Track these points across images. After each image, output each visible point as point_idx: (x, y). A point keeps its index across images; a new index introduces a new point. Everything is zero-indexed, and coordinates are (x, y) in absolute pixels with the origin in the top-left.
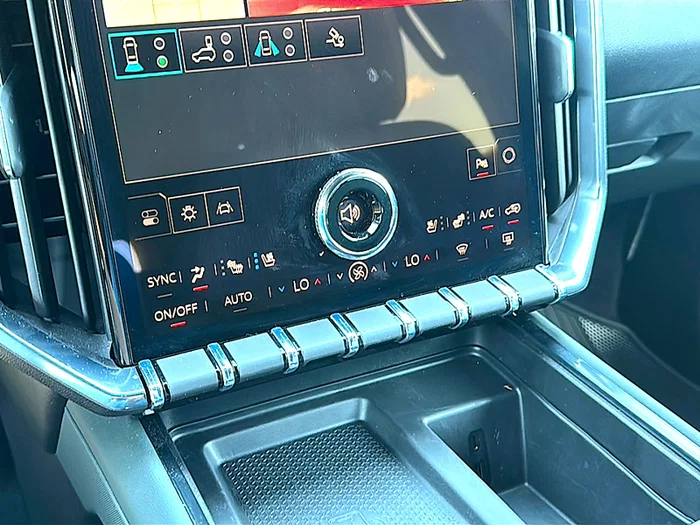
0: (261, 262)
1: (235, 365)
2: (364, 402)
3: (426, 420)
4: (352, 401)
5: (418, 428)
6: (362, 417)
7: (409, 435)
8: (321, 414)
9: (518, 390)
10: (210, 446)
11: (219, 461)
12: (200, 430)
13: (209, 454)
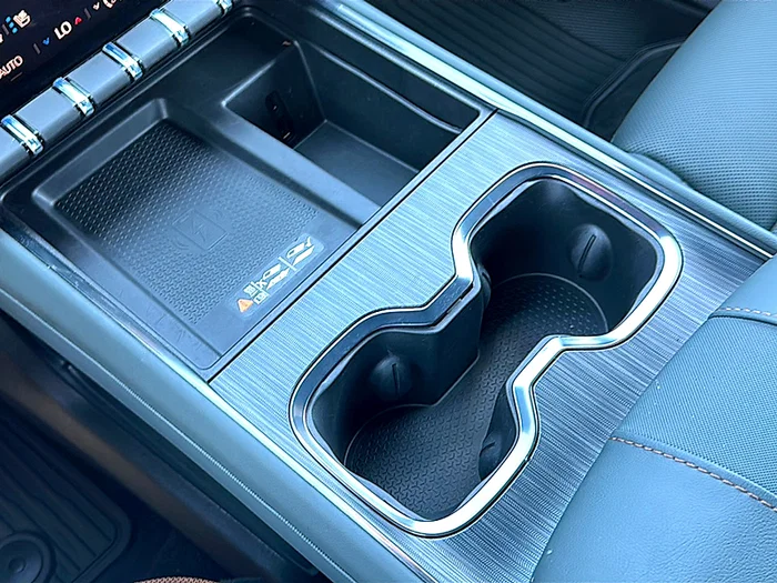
0: (16, 25)
1: (36, 132)
2: (162, 102)
3: (224, 103)
4: (149, 104)
5: (218, 114)
6: (165, 116)
7: (212, 123)
8: (126, 126)
9: (296, 43)
10: (36, 193)
11: (52, 203)
12: (21, 181)
13: (39, 199)
